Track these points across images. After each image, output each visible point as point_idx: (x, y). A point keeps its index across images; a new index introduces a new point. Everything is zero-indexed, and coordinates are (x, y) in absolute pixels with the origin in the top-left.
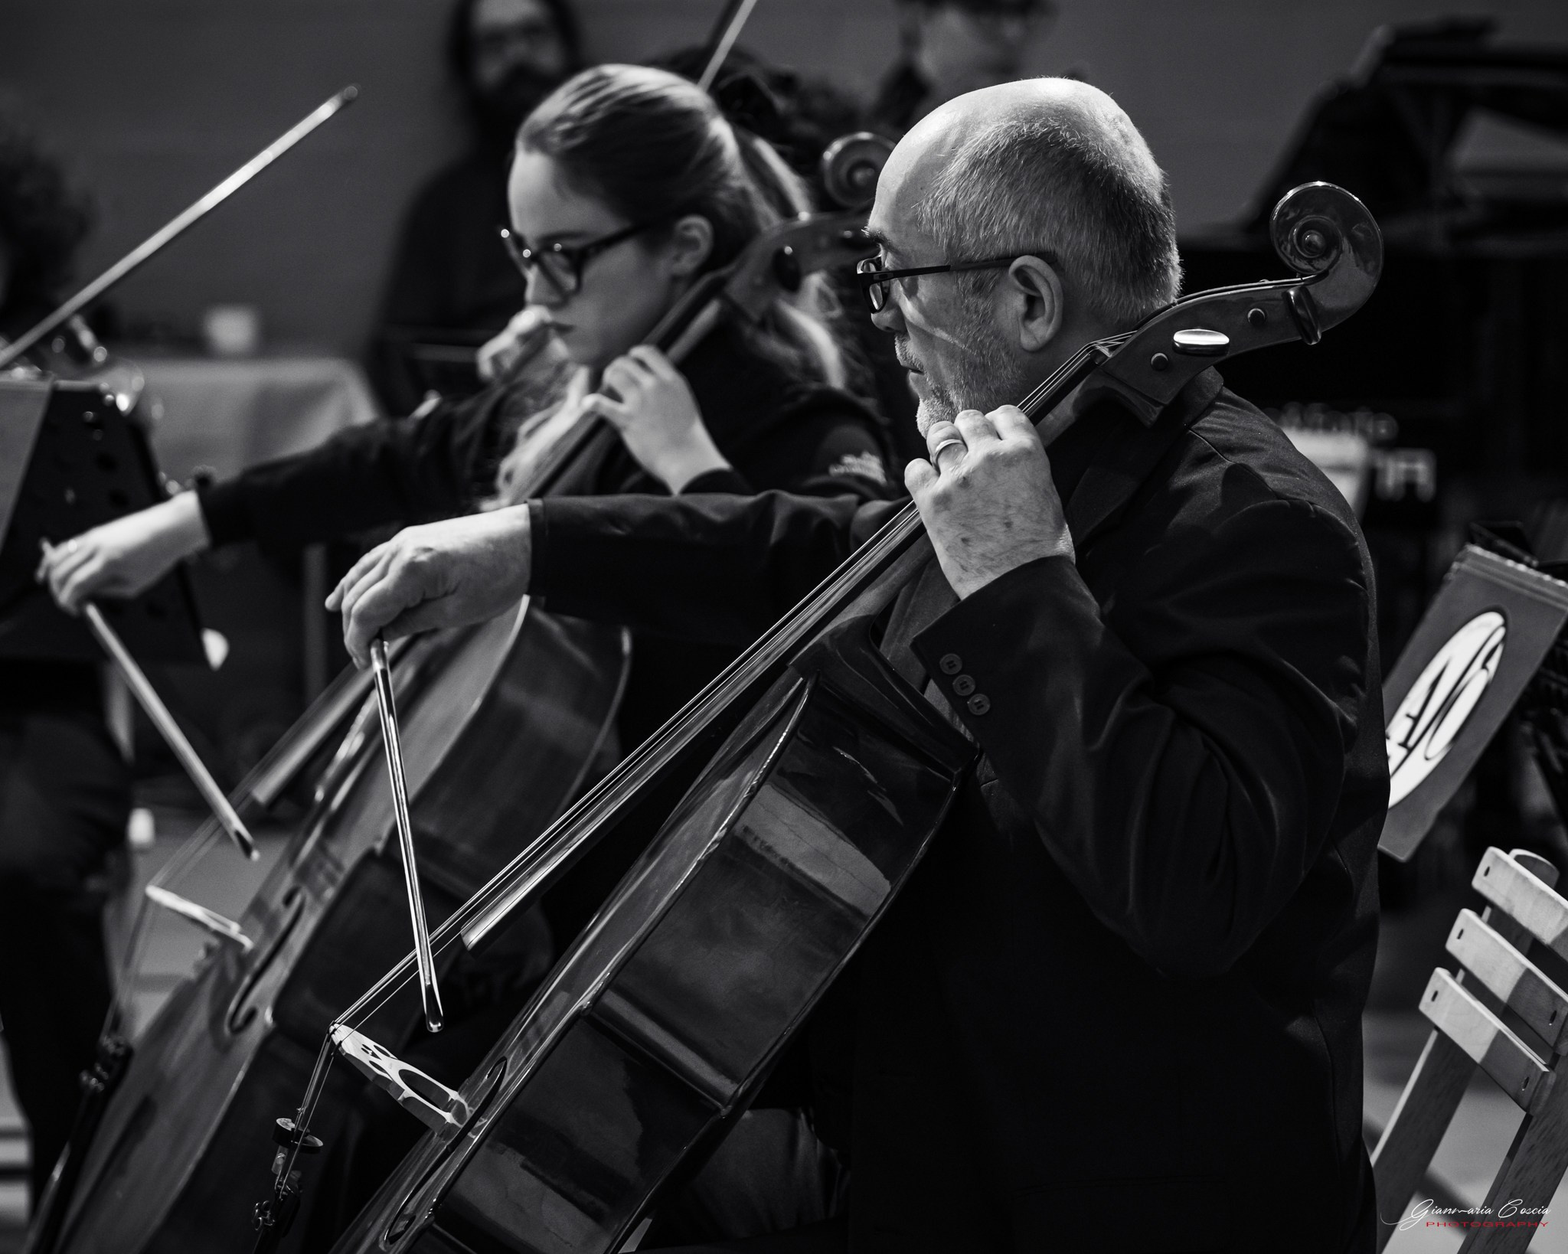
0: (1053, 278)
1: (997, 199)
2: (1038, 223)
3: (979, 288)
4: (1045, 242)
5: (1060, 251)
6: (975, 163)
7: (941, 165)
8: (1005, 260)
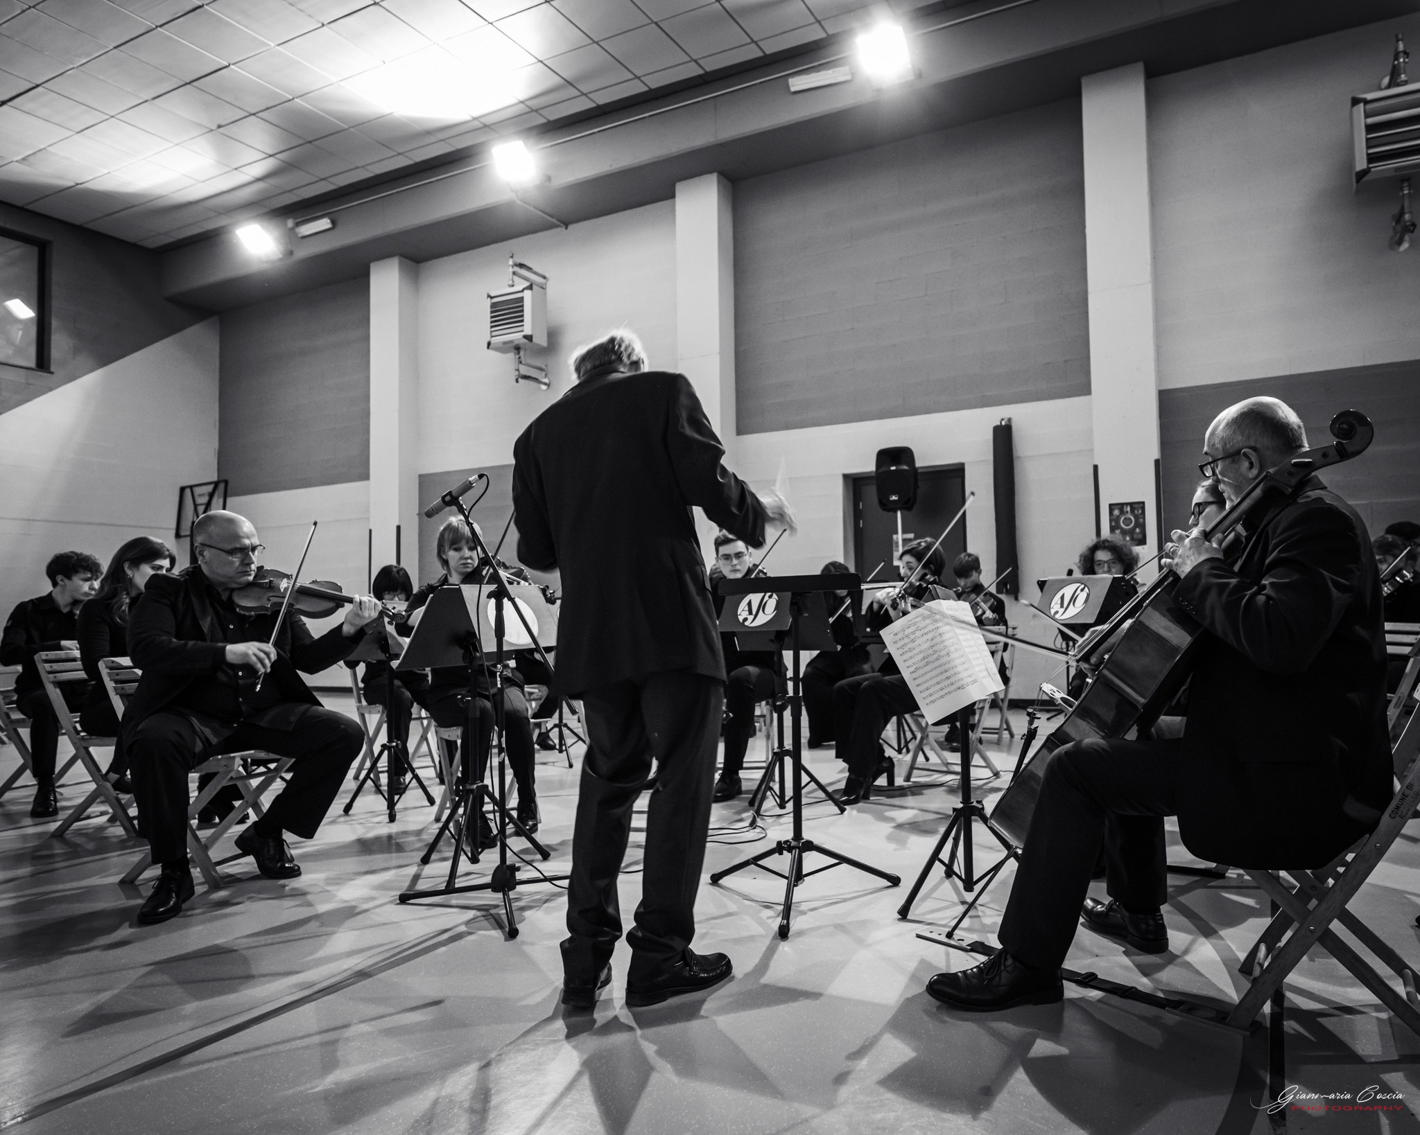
0: (1254, 453)
1: (1234, 432)
2: (1249, 438)
3: (1233, 461)
4: (1252, 443)
5: (1258, 446)
6: (1228, 424)
7: (1218, 427)
8: (1238, 452)
